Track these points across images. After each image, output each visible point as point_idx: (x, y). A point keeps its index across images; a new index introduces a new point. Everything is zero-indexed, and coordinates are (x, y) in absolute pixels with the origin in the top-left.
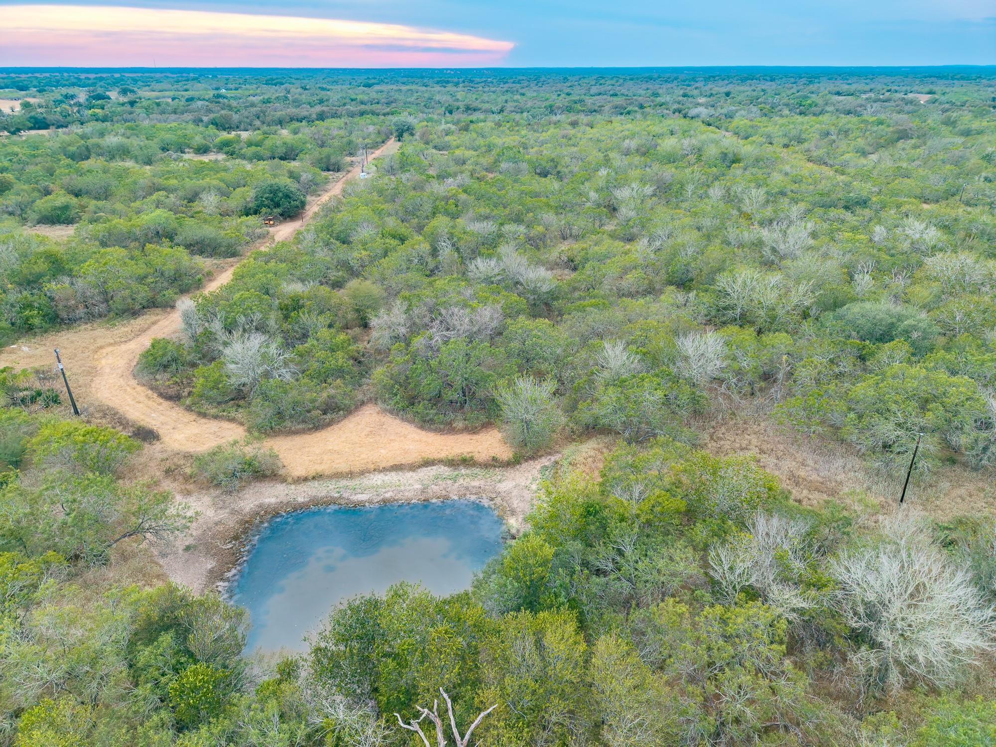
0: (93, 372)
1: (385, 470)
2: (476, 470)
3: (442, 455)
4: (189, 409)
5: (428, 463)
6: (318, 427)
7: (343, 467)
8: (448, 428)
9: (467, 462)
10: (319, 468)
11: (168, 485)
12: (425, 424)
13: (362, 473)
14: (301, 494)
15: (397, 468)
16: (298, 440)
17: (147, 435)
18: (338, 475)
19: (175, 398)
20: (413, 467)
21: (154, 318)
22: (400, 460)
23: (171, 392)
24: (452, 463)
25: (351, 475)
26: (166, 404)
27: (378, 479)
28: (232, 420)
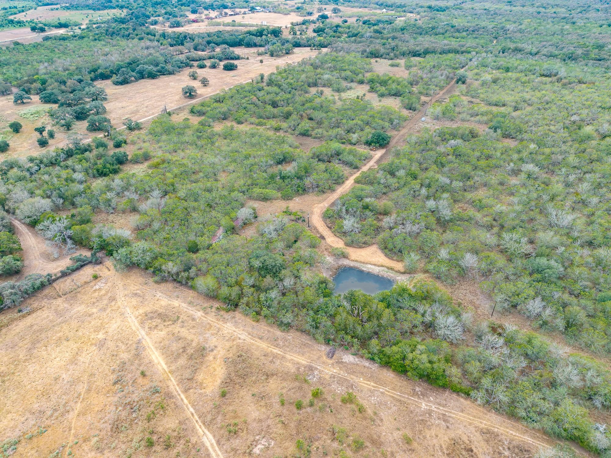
0: (312, 213)
1: (372, 264)
2: (393, 272)
3: (387, 265)
4: (332, 232)
5: (382, 266)
6: (361, 247)
7: (363, 261)
8: (392, 259)
9: (392, 269)
10: (357, 259)
11: (325, 252)
12: (386, 255)
13: (366, 263)
14: (352, 264)
15: (375, 265)
16: (355, 249)
17: (323, 238)
18: (361, 262)
19: (330, 228)
20: (379, 266)
21: (329, 195)
22: (376, 263)
23: (329, 225)
24: (388, 268)
25: (364, 263)
26: (328, 229)
27: (369, 266)
28: (342, 239)
